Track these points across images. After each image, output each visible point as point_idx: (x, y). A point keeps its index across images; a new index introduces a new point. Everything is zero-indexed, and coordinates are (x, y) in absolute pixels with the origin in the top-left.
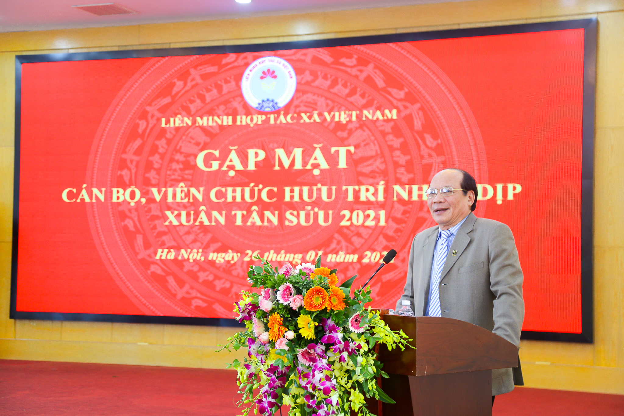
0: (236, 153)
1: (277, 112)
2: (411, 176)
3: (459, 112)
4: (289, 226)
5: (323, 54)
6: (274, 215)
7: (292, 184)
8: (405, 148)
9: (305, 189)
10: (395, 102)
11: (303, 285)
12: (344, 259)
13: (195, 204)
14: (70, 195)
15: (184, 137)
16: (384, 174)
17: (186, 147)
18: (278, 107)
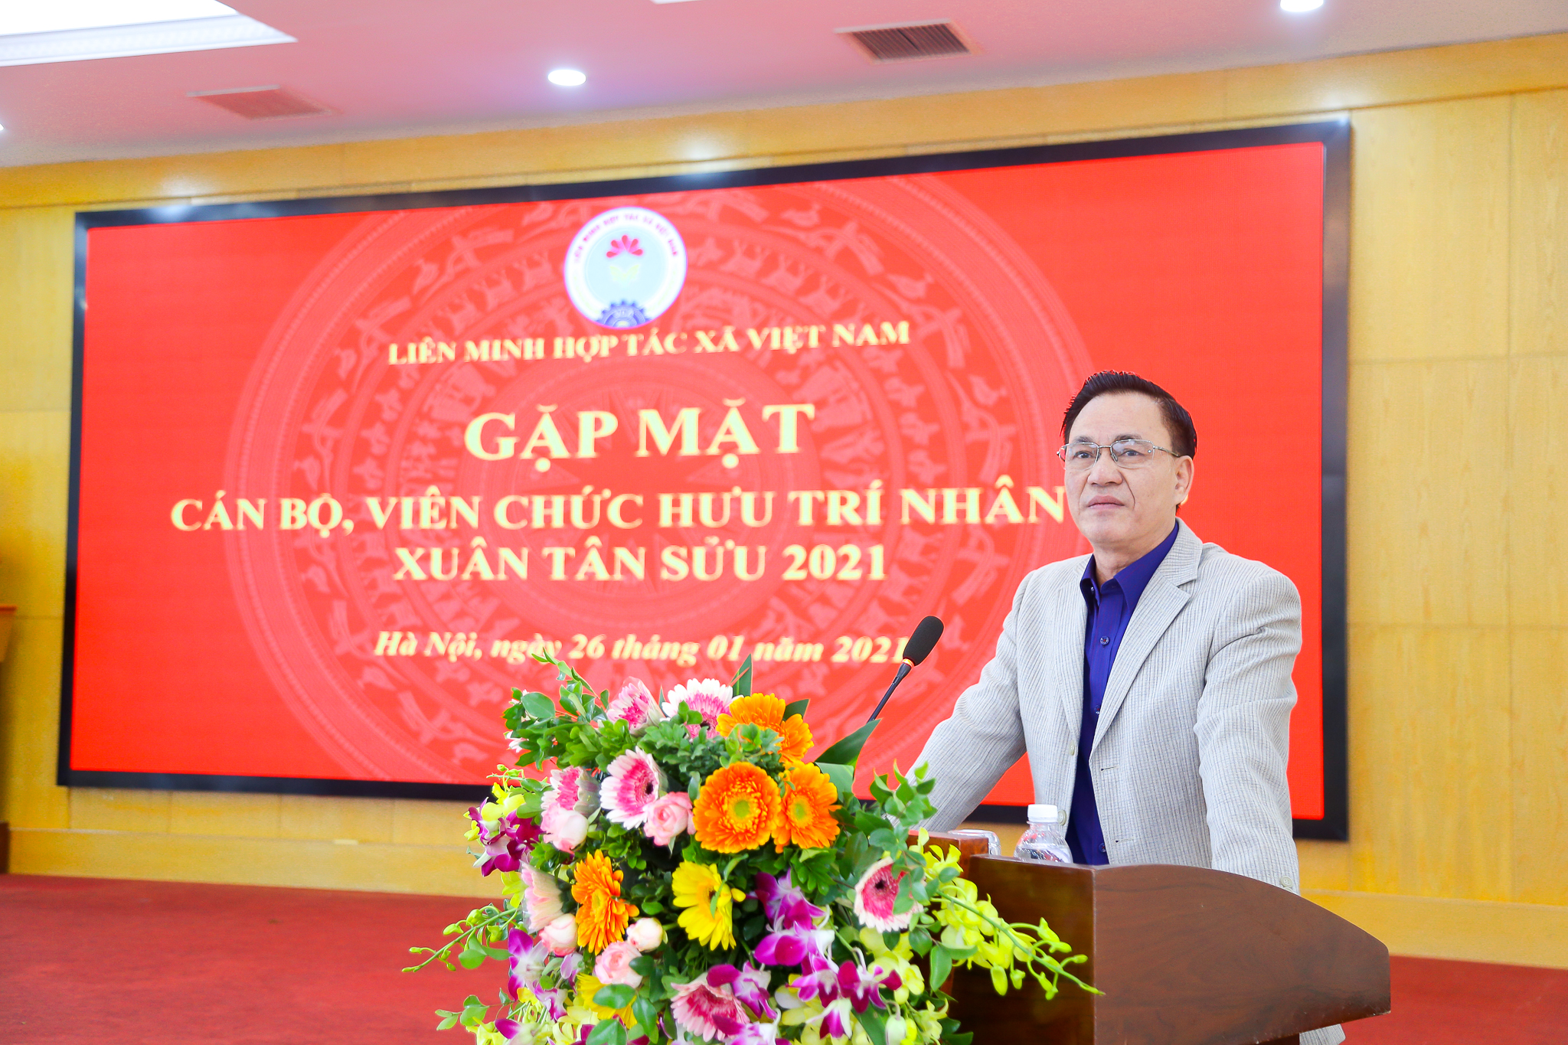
0: (553, 419)
1: (643, 329)
2: (940, 469)
3: (1048, 328)
4: (669, 582)
5: (746, 201)
6: (636, 556)
7: (677, 487)
8: (926, 408)
9: (706, 500)
10: (905, 306)
11: (690, 757)
12: (793, 653)
13: (462, 533)
14: (189, 515)
15: (438, 387)
16: (881, 465)
17: (442, 408)
18: (647, 319)
